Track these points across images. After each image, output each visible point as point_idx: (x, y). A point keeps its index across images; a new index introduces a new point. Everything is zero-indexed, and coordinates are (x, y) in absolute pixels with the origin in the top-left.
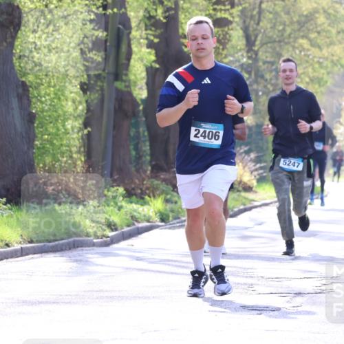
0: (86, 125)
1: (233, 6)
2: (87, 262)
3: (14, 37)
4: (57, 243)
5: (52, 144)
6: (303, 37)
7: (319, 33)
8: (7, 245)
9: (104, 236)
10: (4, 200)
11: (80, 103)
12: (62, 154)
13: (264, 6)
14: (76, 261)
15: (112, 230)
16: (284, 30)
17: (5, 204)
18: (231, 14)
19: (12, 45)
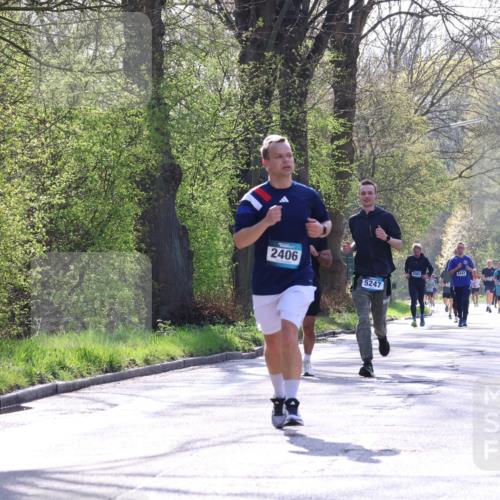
0: (234, 260)
1: (352, 162)
2: (237, 372)
3: (176, 191)
4: (212, 356)
5: (207, 276)
6: (409, 186)
7: (422, 183)
8: (173, 359)
9: (250, 350)
10: (169, 322)
11: (229, 242)
12: (216, 284)
13: (377, 161)
14: (228, 371)
15: (257, 345)
16: (394, 180)
17: (170, 325)
18: (350, 168)
19: (174, 197)
